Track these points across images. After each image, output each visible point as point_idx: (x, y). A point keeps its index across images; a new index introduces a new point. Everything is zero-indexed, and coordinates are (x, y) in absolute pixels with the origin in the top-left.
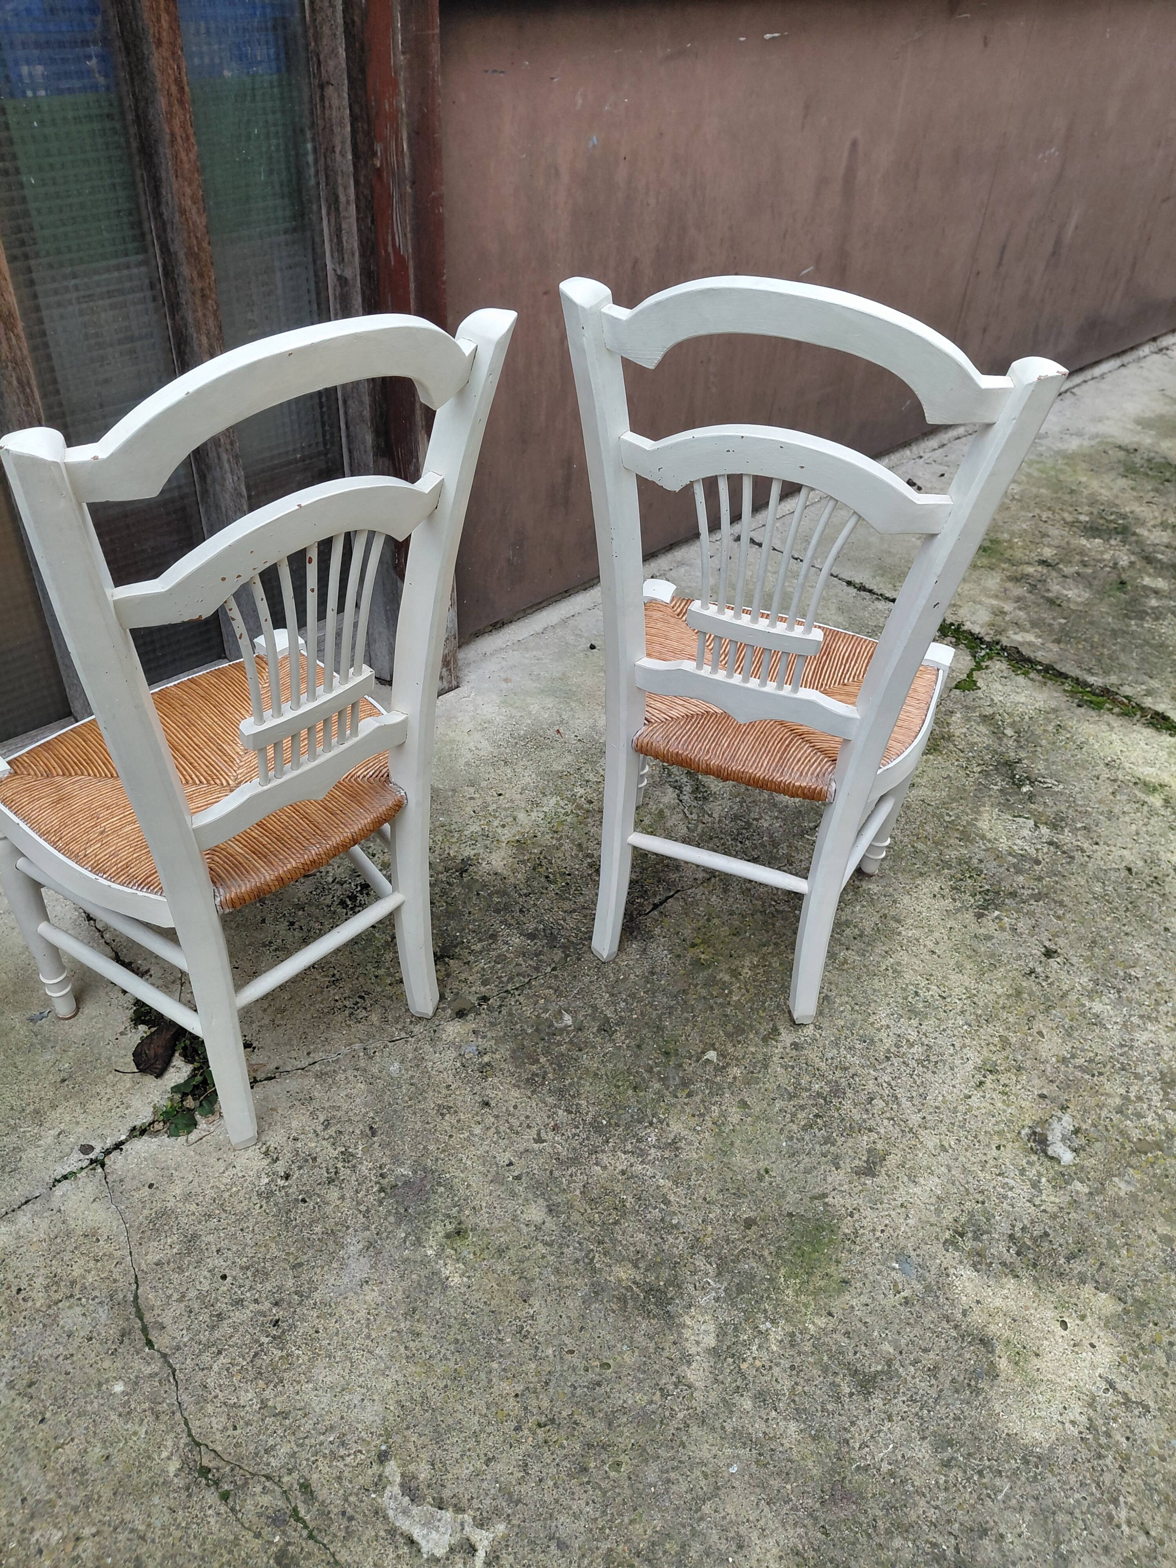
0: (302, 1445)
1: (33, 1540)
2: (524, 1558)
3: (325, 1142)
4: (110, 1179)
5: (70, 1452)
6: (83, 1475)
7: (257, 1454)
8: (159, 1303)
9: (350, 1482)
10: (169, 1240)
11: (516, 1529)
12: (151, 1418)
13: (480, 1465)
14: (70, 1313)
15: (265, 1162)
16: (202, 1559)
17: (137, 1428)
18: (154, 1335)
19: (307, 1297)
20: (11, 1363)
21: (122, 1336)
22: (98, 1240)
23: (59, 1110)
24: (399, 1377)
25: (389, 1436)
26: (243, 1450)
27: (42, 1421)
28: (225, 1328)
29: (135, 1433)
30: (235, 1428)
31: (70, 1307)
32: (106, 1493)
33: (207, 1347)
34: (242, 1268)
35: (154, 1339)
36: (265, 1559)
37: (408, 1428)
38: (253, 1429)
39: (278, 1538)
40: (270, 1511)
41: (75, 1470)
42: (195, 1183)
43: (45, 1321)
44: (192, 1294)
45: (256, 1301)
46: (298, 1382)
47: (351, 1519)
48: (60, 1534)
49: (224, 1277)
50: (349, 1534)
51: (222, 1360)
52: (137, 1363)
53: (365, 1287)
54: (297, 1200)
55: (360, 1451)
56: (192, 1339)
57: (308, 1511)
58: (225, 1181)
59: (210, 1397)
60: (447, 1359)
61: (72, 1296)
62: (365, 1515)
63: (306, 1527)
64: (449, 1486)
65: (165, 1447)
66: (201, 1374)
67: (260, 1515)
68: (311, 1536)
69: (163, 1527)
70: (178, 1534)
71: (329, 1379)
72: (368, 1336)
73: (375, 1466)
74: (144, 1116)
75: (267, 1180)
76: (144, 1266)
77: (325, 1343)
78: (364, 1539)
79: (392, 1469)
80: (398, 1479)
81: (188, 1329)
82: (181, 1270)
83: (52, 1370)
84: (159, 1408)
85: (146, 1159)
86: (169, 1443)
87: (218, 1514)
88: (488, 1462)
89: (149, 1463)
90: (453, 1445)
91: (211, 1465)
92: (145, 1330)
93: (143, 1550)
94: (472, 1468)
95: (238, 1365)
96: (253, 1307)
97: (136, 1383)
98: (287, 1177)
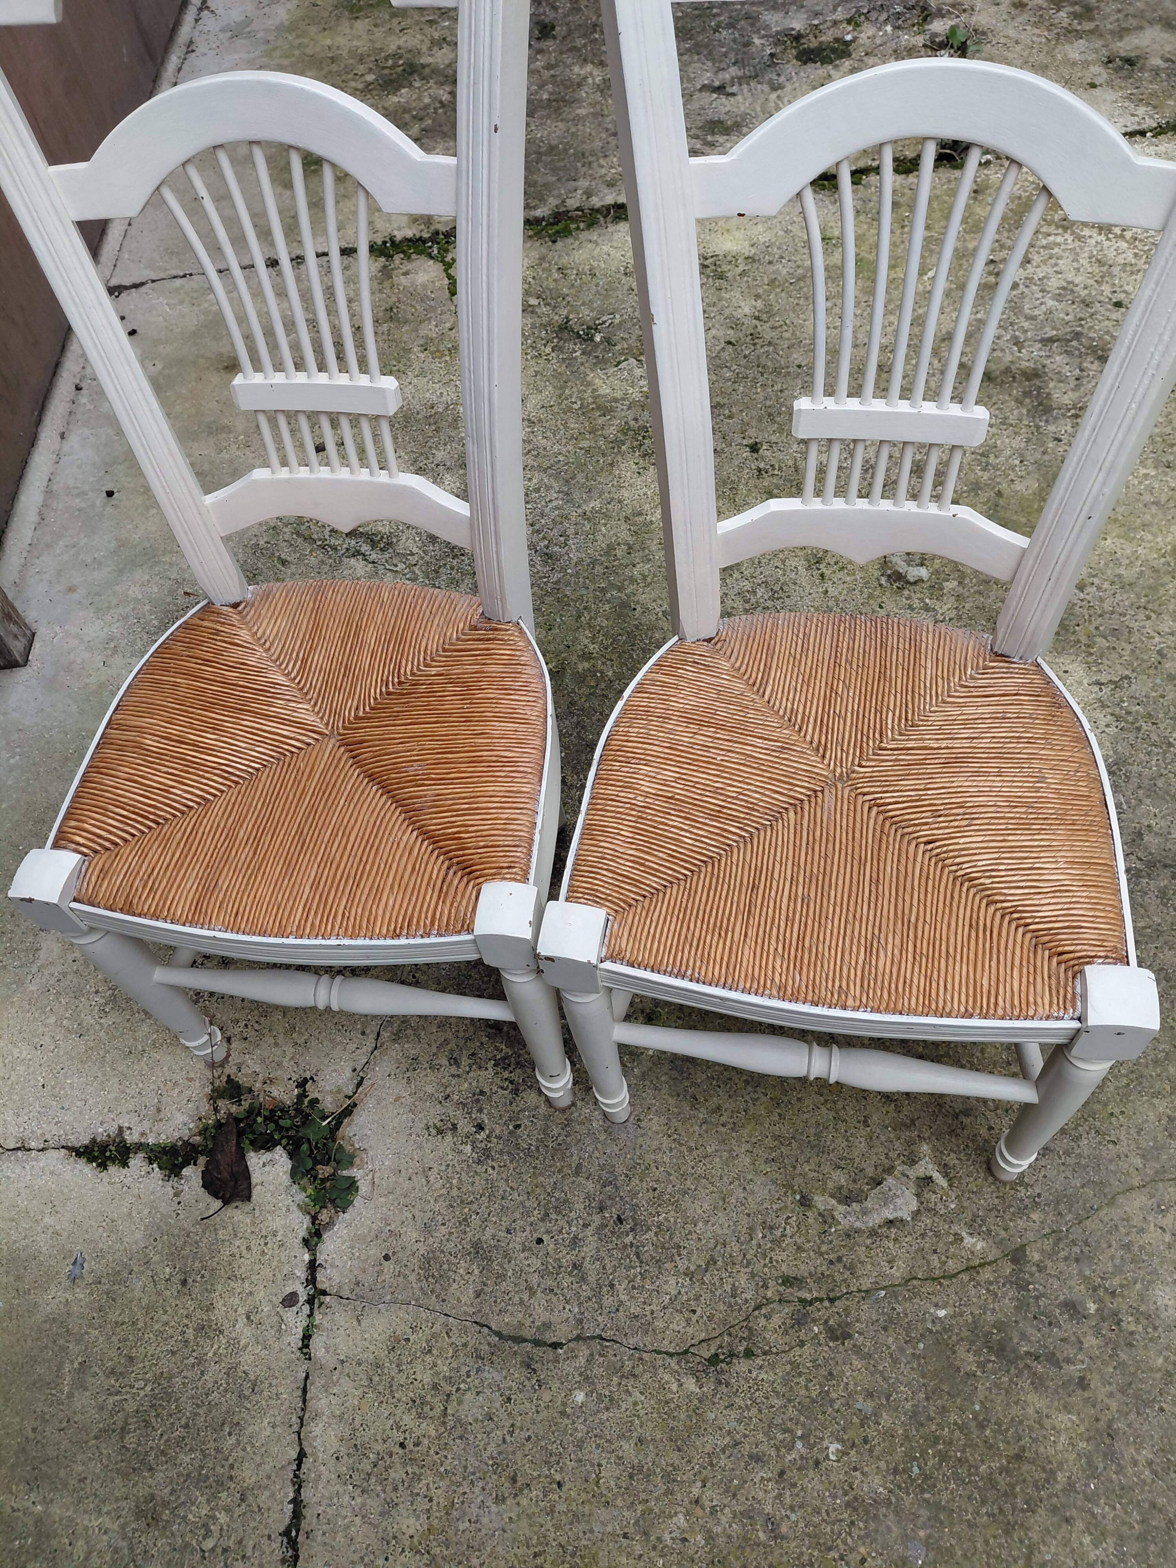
0: (749, 1263)
1: (669, 1542)
2: (958, 1146)
3: (471, 1074)
4: (345, 1293)
5: (610, 1474)
6: (640, 1471)
7: (730, 1306)
8: (520, 1315)
9: (808, 1241)
10: (461, 1271)
11: (933, 1138)
12: (632, 1381)
13: (864, 1132)
14: (465, 1406)
15: (449, 1138)
16: (789, 1401)
17: (630, 1400)
18: (550, 1337)
19: (616, 1179)
20: (477, 1490)
21: (529, 1366)
22: (408, 1340)
23: (219, 1304)
24: (745, 1147)
25: (791, 1187)
26: (718, 1315)
27: (560, 1485)
28: (592, 1269)
29: (635, 1404)
30: (694, 1312)
31: (460, 1403)
32: (674, 1457)
33: (597, 1293)
34: (542, 1220)
35: (554, 1340)
36: (826, 1349)
37: (795, 1167)
38: (706, 1297)
39: (816, 1329)
40: (788, 1321)
41: (631, 1477)
42: (417, 1213)
43: (456, 1435)
44: (534, 1279)
45: (586, 1226)
46: (690, 1233)
47: (839, 1259)
48: (681, 1516)
49: (540, 1241)
50: (851, 1268)
51: (621, 1288)
52: (568, 1367)
53: (642, 1124)
54: (511, 1132)
55: (788, 1218)
56: (580, 1304)
57: (810, 1291)
58: (438, 1185)
59: (649, 1318)
60: (757, 1099)
61: (448, 1396)
62: (844, 1246)
63: (821, 1300)
64: (864, 1165)
65: (667, 1382)
66: (621, 1314)
67: (786, 1332)
68: (832, 1300)
69: (740, 1422)
70: (754, 1411)
71: (706, 1206)
72: (690, 1150)
73: (809, 1214)
74: (301, 1225)
75: (469, 1148)
76: (471, 1310)
77: (670, 1189)
78: (863, 1258)
79: (821, 1202)
80: (834, 1202)
81: (568, 1302)
82: (502, 1277)
83: (514, 1453)
84: (627, 1369)
85: (352, 1247)
86: (667, 1377)
87: (761, 1368)
88: (866, 1124)
89: (672, 1406)
90: (833, 1141)
91: (713, 1351)
92: (537, 1343)
93: (746, 1448)
94: (862, 1140)
95: (635, 1276)
96: (589, 1231)
97: (587, 1378)
98: (480, 1127)
